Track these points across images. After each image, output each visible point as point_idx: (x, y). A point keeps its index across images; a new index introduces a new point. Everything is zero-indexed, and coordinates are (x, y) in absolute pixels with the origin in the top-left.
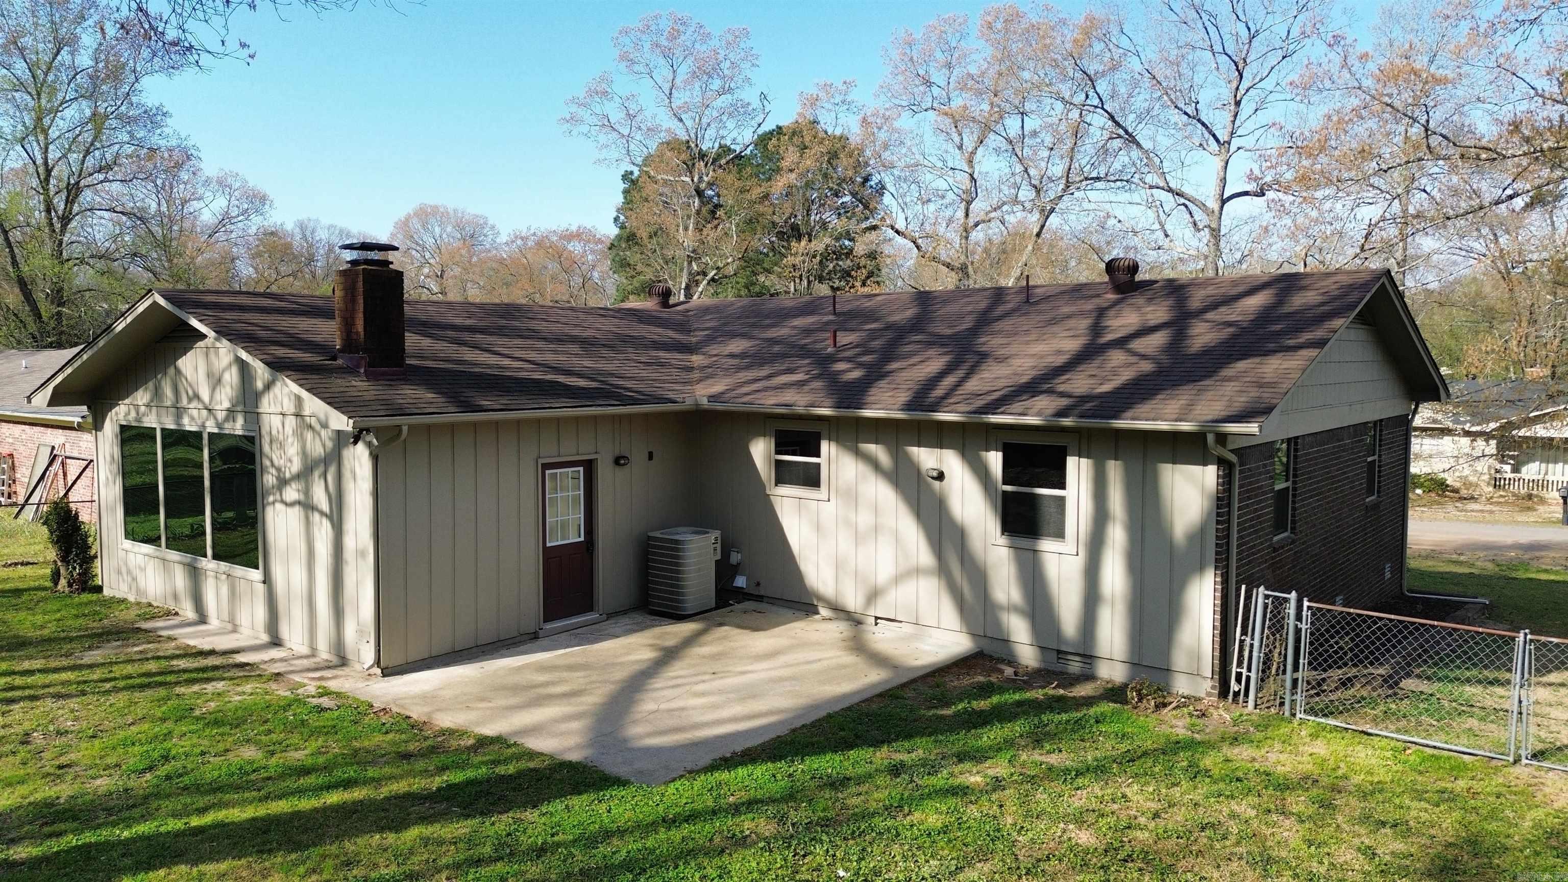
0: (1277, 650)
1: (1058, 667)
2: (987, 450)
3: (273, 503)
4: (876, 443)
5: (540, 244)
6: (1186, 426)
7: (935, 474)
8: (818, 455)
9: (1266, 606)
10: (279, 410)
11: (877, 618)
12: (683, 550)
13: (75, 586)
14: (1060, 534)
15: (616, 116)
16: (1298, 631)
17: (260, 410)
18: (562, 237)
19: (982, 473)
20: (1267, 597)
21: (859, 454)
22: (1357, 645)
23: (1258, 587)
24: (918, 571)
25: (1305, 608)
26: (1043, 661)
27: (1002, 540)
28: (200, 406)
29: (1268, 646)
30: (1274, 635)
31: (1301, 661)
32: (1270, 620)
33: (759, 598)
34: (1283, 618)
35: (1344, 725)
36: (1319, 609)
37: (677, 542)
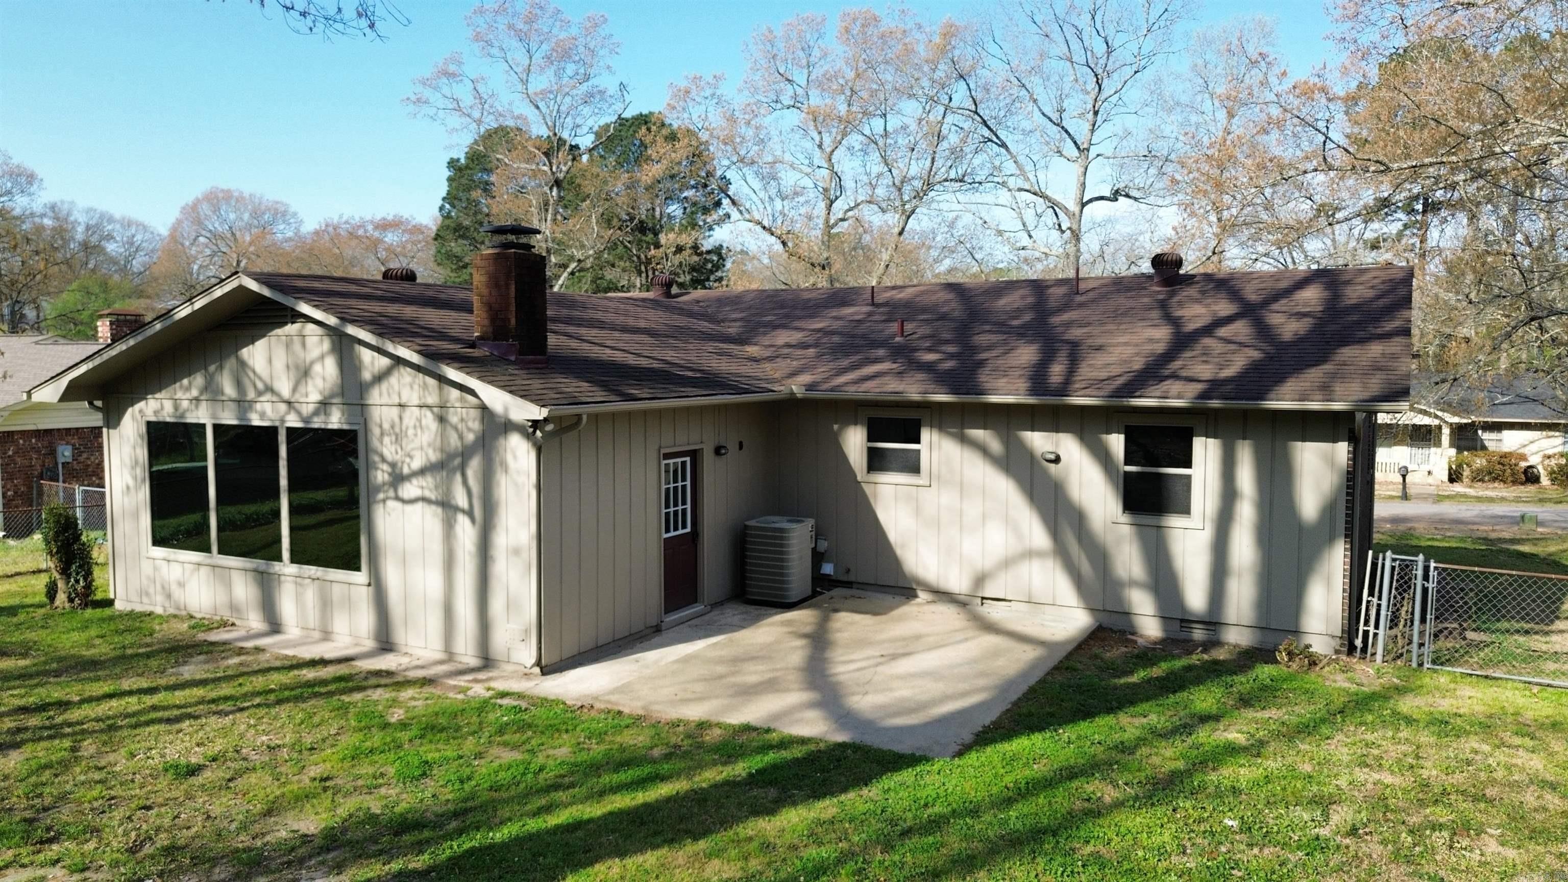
0: (1405, 609)
1: (1183, 636)
2: (1109, 432)
3: (384, 501)
4: (985, 428)
5: (352, 235)
6: (1337, 406)
7: (1052, 457)
8: (918, 441)
9: (1393, 568)
10: (397, 401)
11: (983, 598)
12: (788, 538)
13: (77, 601)
14: (1186, 510)
15: (467, 100)
16: (1425, 590)
17: (370, 402)
18: (377, 227)
19: (1103, 457)
20: (1394, 560)
21: (964, 440)
22: (1480, 600)
23: (1384, 553)
24: (1030, 554)
25: (1432, 569)
26: (1165, 630)
27: (1124, 518)
28: (275, 399)
29: (1395, 605)
30: (1400, 594)
31: (1428, 617)
32: (1398, 581)
33: (848, 584)
34: (1410, 579)
35: (1469, 672)
36: (1444, 570)
37: (782, 530)
